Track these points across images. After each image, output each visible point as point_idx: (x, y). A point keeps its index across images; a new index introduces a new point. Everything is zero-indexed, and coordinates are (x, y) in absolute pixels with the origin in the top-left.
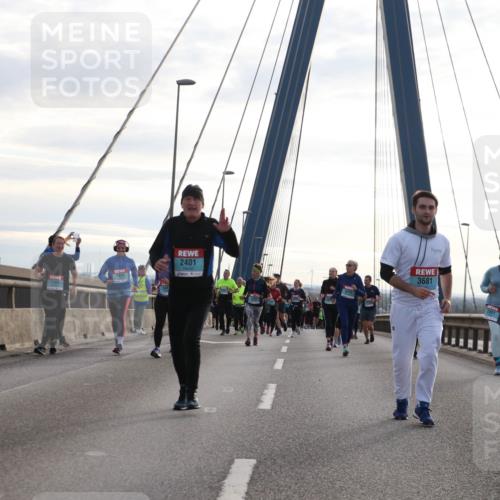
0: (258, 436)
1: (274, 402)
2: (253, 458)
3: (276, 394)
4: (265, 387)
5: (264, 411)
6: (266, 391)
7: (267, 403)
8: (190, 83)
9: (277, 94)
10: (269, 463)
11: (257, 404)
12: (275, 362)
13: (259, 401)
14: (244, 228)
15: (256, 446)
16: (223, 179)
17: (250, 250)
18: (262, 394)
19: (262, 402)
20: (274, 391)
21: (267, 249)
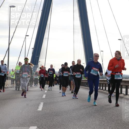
0: (37, 119)
1: (43, 108)
2: (36, 126)
3: (43, 106)
4: (40, 104)
5: (39, 111)
6: (40, 105)
7: (40, 108)
8: (14, 7)
9: (42, 11)
10: (41, 127)
11: (37, 109)
12: (43, 95)
13: (38, 108)
14: (32, 53)
15: (37, 122)
16: (25, 38)
17: (35, 60)
18: (39, 106)
19: (39, 108)
20: (43, 105)
21: (40, 60)
